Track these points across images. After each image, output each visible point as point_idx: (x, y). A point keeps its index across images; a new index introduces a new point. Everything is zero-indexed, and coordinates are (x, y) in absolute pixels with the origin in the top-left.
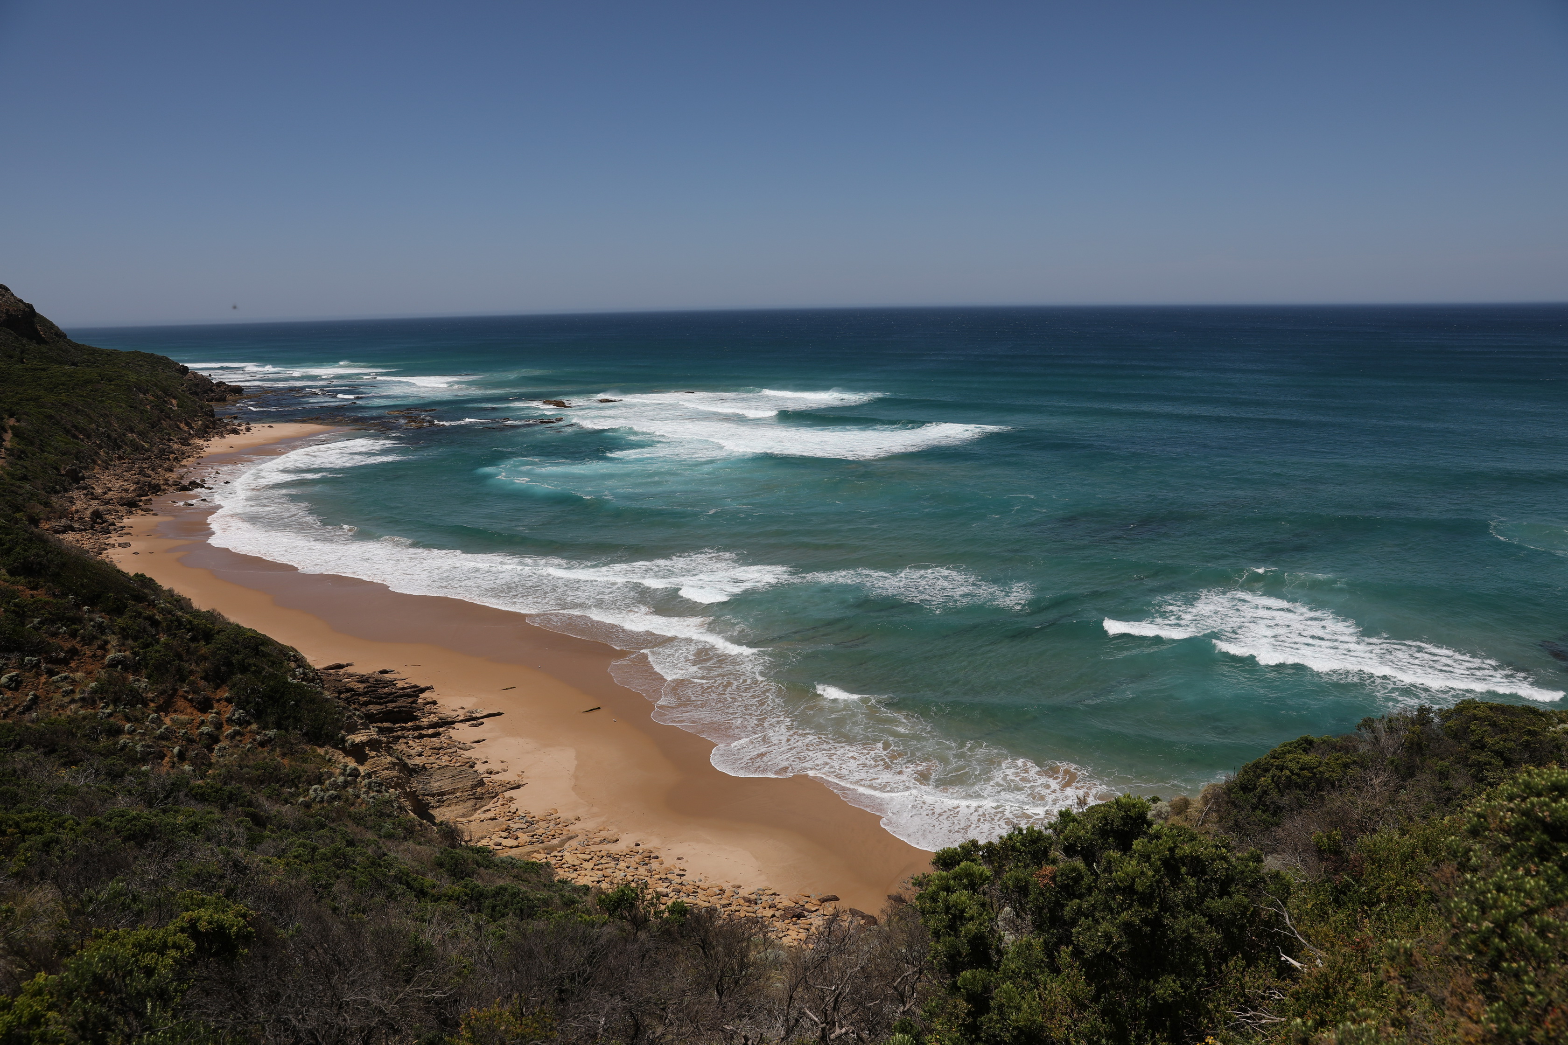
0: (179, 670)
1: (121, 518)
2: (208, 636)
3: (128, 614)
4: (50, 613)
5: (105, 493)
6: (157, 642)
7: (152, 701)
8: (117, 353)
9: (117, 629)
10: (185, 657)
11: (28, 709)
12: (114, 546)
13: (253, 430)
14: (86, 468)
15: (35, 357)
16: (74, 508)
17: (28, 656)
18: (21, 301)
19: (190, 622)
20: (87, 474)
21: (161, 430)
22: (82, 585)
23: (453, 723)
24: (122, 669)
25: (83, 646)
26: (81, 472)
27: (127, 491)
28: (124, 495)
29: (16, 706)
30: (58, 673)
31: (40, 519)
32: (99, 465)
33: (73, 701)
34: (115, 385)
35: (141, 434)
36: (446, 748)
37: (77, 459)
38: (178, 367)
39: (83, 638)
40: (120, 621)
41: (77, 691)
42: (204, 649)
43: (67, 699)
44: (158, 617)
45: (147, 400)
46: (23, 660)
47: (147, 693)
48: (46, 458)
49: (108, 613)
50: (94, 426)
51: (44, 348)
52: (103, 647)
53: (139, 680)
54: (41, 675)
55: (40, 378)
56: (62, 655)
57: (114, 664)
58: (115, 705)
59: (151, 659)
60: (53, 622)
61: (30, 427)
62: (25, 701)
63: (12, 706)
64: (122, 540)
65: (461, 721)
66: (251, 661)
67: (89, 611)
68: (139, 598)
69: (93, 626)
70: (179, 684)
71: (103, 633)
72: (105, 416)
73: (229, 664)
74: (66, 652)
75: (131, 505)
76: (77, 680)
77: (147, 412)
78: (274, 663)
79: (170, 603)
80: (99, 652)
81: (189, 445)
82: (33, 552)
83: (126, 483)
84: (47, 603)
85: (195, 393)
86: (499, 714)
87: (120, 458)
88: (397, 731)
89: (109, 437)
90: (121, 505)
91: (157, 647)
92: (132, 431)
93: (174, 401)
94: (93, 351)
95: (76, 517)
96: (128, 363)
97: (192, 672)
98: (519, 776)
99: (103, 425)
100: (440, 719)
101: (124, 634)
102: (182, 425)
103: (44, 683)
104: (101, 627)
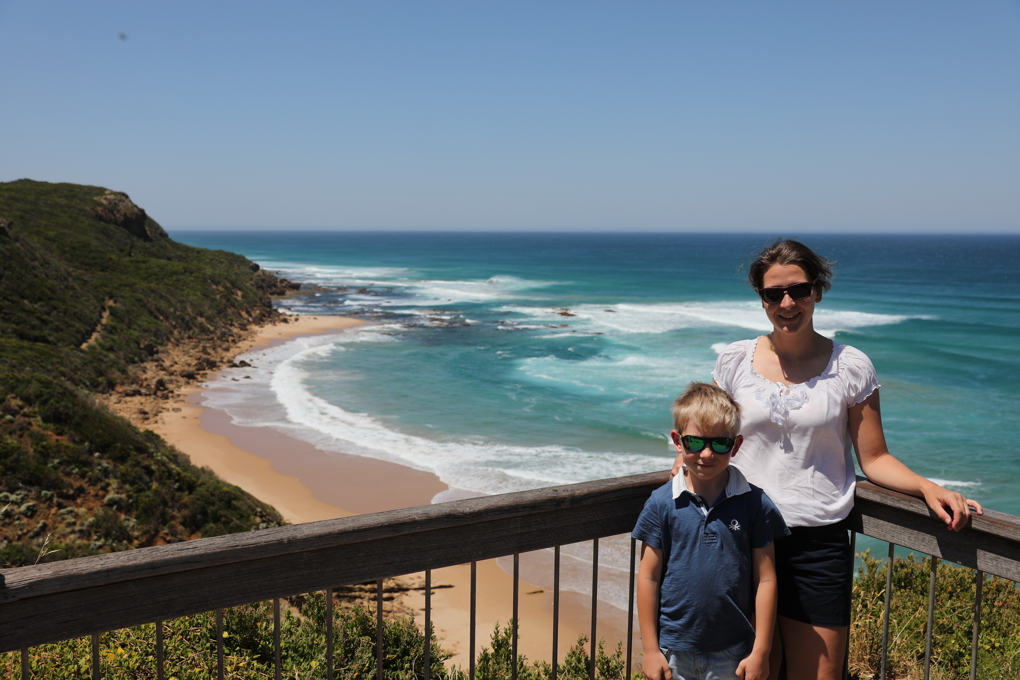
0: (163, 514)
1: (179, 387)
2: (191, 487)
3: (130, 462)
4: (68, 456)
5: (172, 366)
6: (149, 488)
7: (137, 538)
8: (205, 251)
9: (118, 474)
10: (170, 504)
11: (37, 534)
12: (168, 410)
13: (301, 321)
14: (161, 344)
15: (140, 252)
16: (144, 376)
17: (45, 490)
18: (136, 206)
19: (179, 474)
20: (160, 348)
21: (226, 316)
22: (97, 435)
23: (407, 590)
24: (117, 509)
25: (89, 486)
26: (155, 347)
27: (189, 365)
28: (187, 368)
29: (29, 531)
30: (66, 507)
31: (117, 383)
32: (172, 342)
33: (73, 532)
34: (195, 277)
35: (209, 319)
36: (396, 612)
37: (155, 336)
38: (251, 265)
39: (90, 480)
40: (122, 468)
41: (78, 523)
42: (186, 498)
43: (69, 530)
44: (154, 467)
45: (218, 290)
46: (40, 493)
47: (134, 531)
48: (131, 334)
49: (114, 460)
50: (172, 310)
51: (148, 245)
52: (105, 489)
53: (128, 520)
54: (52, 507)
55: (140, 269)
56: (71, 492)
57: (112, 503)
58: (106, 539)
59: (142, 502)
60: (69, 463)
61: (123, 308)
62: (36, 527)
63: (25, 531)
64: (176, 406)
65: (415, 589)
66: (222, 512)
67: (100, 457)
68: (141, 450)
69: (100, 470)
70: (161, 526)
71: (107, 476)
72: (182, 302)
73: (204, 513)
74: (75, 490)
75: (190, 376)
76: (80, 514)
77: (216, 300)
78: (242, 516)
79: (167, 457)
80: (101, 493)
81: (246, 330)
82: (63, 404)
83: (190, 358)
84: (67, 447)
85: (261, 287)
86: (450, 587)
87: (190, 338)
88: (355, 592)
89: (183, 319)
90: (183, 376)
91: (148, 493)
92: (202, 315)
93: (239, 293)
94: (187, 249)
95: (145, 384)
96: (211, 260)
97: (173, 518)
98: (454, 645)
99: (180, 309)
100: (397, 585)
101: (124, 479)
102: (244, 314)
103: (54, 515)
104: (106, 473)
